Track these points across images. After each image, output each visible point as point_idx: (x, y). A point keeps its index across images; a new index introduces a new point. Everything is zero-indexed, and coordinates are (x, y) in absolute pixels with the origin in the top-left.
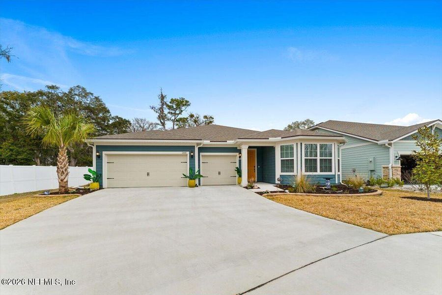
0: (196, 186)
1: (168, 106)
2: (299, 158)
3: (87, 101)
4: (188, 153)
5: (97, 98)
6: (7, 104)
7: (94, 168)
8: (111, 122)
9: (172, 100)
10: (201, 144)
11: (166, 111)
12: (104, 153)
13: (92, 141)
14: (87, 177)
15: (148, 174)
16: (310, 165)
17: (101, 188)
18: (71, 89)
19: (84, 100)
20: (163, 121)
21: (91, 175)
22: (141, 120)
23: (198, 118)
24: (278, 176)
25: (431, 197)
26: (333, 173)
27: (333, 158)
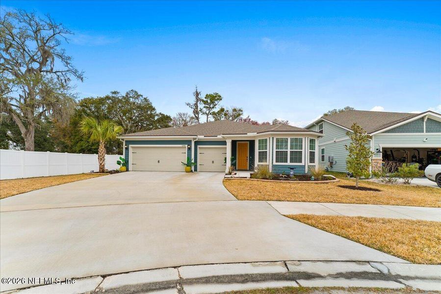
0: (192, 171)
1: (203, 101)
2: (271, 150)
3: (138, 101)
4: (186, 146)
5: (145, 99)
6: (87, 107)
7: (123, 157)
8: (156, 118)
9: (207, 95)
10: (196, 139)
11: (201, 106)
12: (130, 146)
13: (123, 137)
14: (119, 163)
15: (159, 162)
16: (281, 157)
17: (127, 170)
18: (127, 93)
19: (137, 101)
20: (197, 116)
21: (121, 161)
22: (184, 114)
23: (228, 111)
24: (256, 165)
25: (359, 186)
26: (303, 164)
27: (303, 150)
